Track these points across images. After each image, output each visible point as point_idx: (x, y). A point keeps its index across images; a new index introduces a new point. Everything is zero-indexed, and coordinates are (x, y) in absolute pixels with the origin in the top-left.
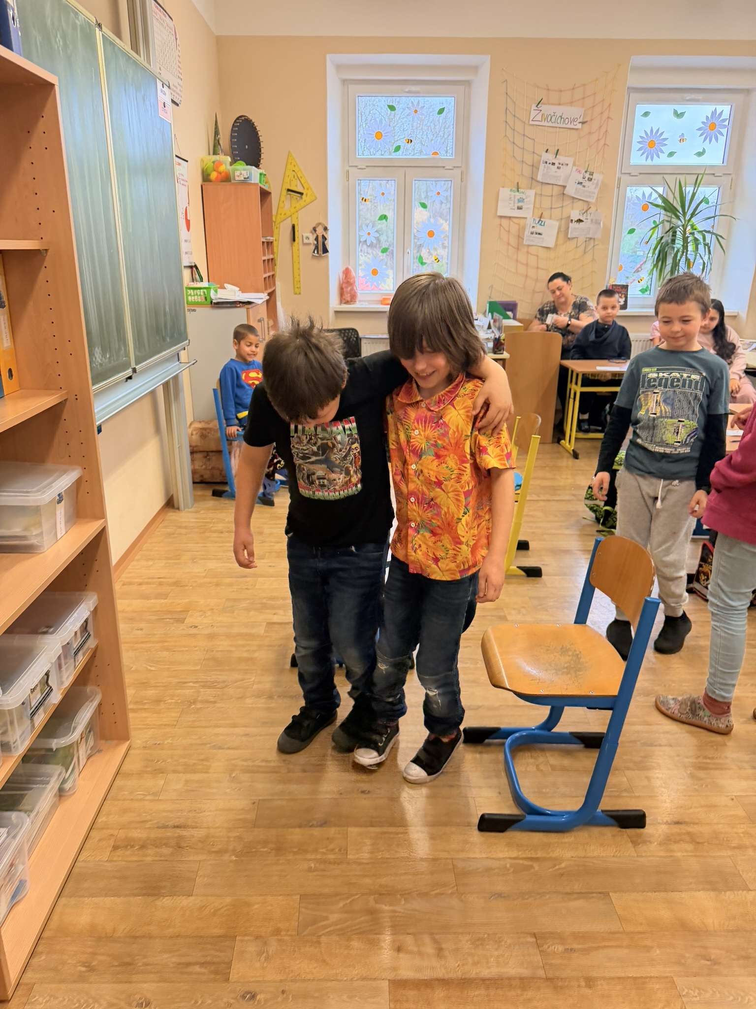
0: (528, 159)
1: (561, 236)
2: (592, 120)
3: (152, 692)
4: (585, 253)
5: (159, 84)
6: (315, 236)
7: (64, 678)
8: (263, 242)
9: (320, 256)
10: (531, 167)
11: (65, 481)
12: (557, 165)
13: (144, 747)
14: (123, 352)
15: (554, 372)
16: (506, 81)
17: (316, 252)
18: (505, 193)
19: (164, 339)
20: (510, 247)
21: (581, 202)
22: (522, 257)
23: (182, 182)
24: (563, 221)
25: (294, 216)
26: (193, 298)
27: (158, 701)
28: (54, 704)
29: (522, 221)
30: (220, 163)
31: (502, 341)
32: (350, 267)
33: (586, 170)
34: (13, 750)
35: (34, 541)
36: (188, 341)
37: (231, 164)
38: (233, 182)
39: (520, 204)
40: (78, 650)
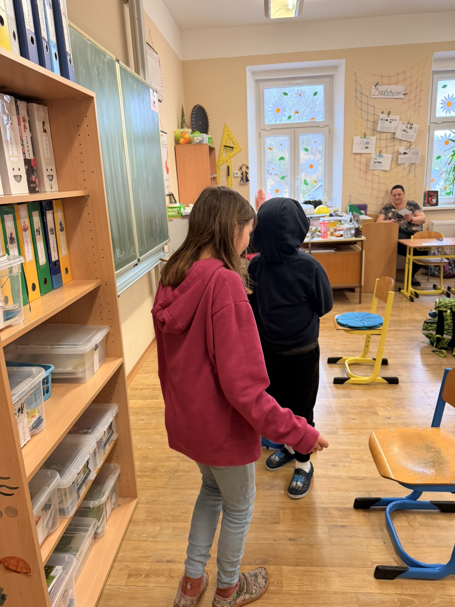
0: (371, 118)
1: (394, 164)
2: (410, 92)
3: (150, 463)
4: (409, 172)
5: (151, 91)
6: (241, 172)
7: (98, 462)
8: (211, 178)
9: (244, 184)
10: (373, 123)
11: (99, 337)
12: (389, 120)
13: (147, 503)
14: (132, 250)
15: (395, 247)
16: (355, 73)
17: (242, 181)
18: (357, 139)
19: (156, 240)
20: (362, 172)
21: (405, 142)
22: (369, 177)
23: (164, 146)
24: (395, 154)
25: (229, 161)
26: (171, 213)
27: (155, 470)
28: (92, 480)
29: (368, 156)
30: (185, 133)
31: (361, 230)
32: (262, 189)
33: (408, 122)
34: (66, 513)
35: (80, 376)
36: (169, 240)
37: (192, 133)
38: (193, 143)
39: (367, 145)
40: (106, 442)
